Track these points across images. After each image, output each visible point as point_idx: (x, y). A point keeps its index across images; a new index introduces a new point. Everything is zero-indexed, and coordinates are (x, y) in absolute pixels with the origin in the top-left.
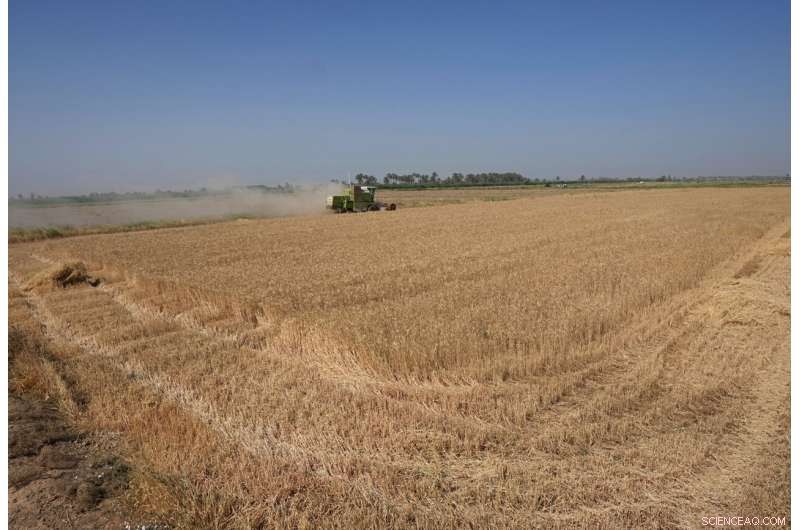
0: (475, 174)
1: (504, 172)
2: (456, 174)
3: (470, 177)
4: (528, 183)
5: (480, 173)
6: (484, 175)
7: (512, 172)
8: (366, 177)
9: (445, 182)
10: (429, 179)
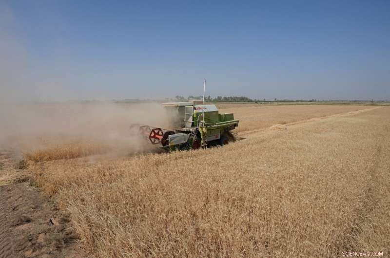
0: (227, 97)
1: (240, 96)
2: (219, 97)
3: (225, 98)
4: (250, 101)
5: (230, 97)
6: (231, 97)
7: (244, 96)
8: (180, 97)
9: (214, 100)
10: (207, 98)
